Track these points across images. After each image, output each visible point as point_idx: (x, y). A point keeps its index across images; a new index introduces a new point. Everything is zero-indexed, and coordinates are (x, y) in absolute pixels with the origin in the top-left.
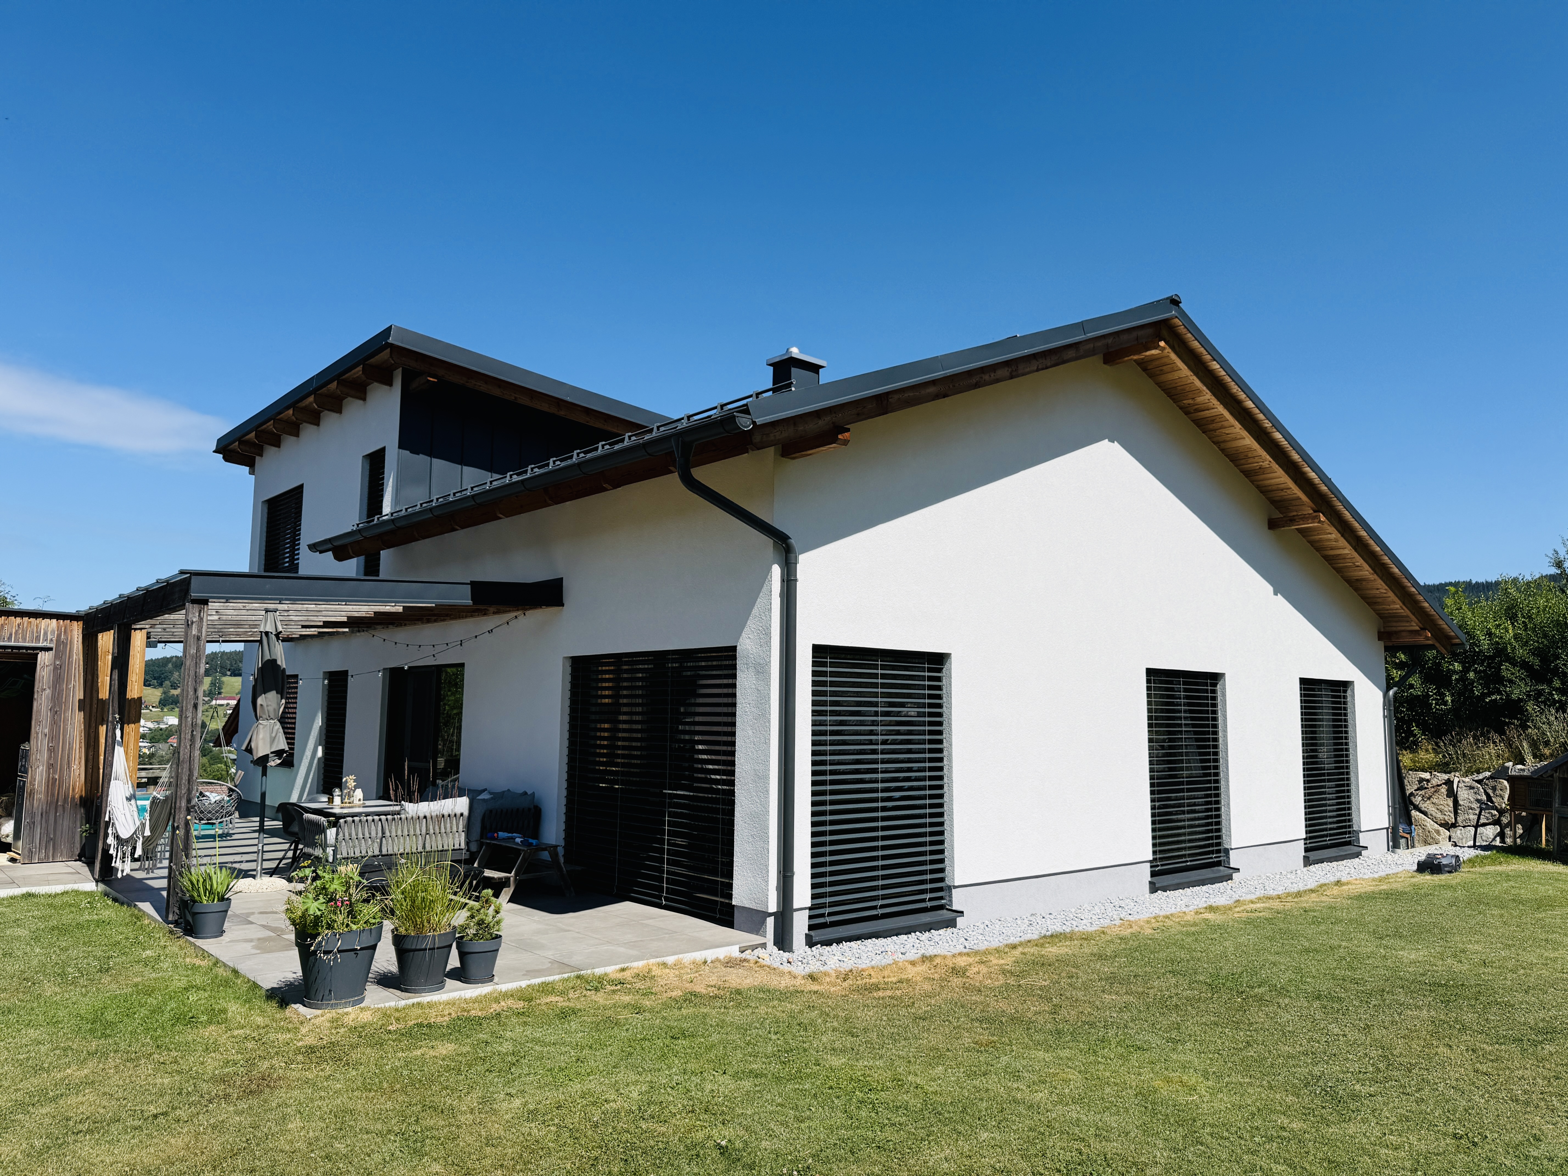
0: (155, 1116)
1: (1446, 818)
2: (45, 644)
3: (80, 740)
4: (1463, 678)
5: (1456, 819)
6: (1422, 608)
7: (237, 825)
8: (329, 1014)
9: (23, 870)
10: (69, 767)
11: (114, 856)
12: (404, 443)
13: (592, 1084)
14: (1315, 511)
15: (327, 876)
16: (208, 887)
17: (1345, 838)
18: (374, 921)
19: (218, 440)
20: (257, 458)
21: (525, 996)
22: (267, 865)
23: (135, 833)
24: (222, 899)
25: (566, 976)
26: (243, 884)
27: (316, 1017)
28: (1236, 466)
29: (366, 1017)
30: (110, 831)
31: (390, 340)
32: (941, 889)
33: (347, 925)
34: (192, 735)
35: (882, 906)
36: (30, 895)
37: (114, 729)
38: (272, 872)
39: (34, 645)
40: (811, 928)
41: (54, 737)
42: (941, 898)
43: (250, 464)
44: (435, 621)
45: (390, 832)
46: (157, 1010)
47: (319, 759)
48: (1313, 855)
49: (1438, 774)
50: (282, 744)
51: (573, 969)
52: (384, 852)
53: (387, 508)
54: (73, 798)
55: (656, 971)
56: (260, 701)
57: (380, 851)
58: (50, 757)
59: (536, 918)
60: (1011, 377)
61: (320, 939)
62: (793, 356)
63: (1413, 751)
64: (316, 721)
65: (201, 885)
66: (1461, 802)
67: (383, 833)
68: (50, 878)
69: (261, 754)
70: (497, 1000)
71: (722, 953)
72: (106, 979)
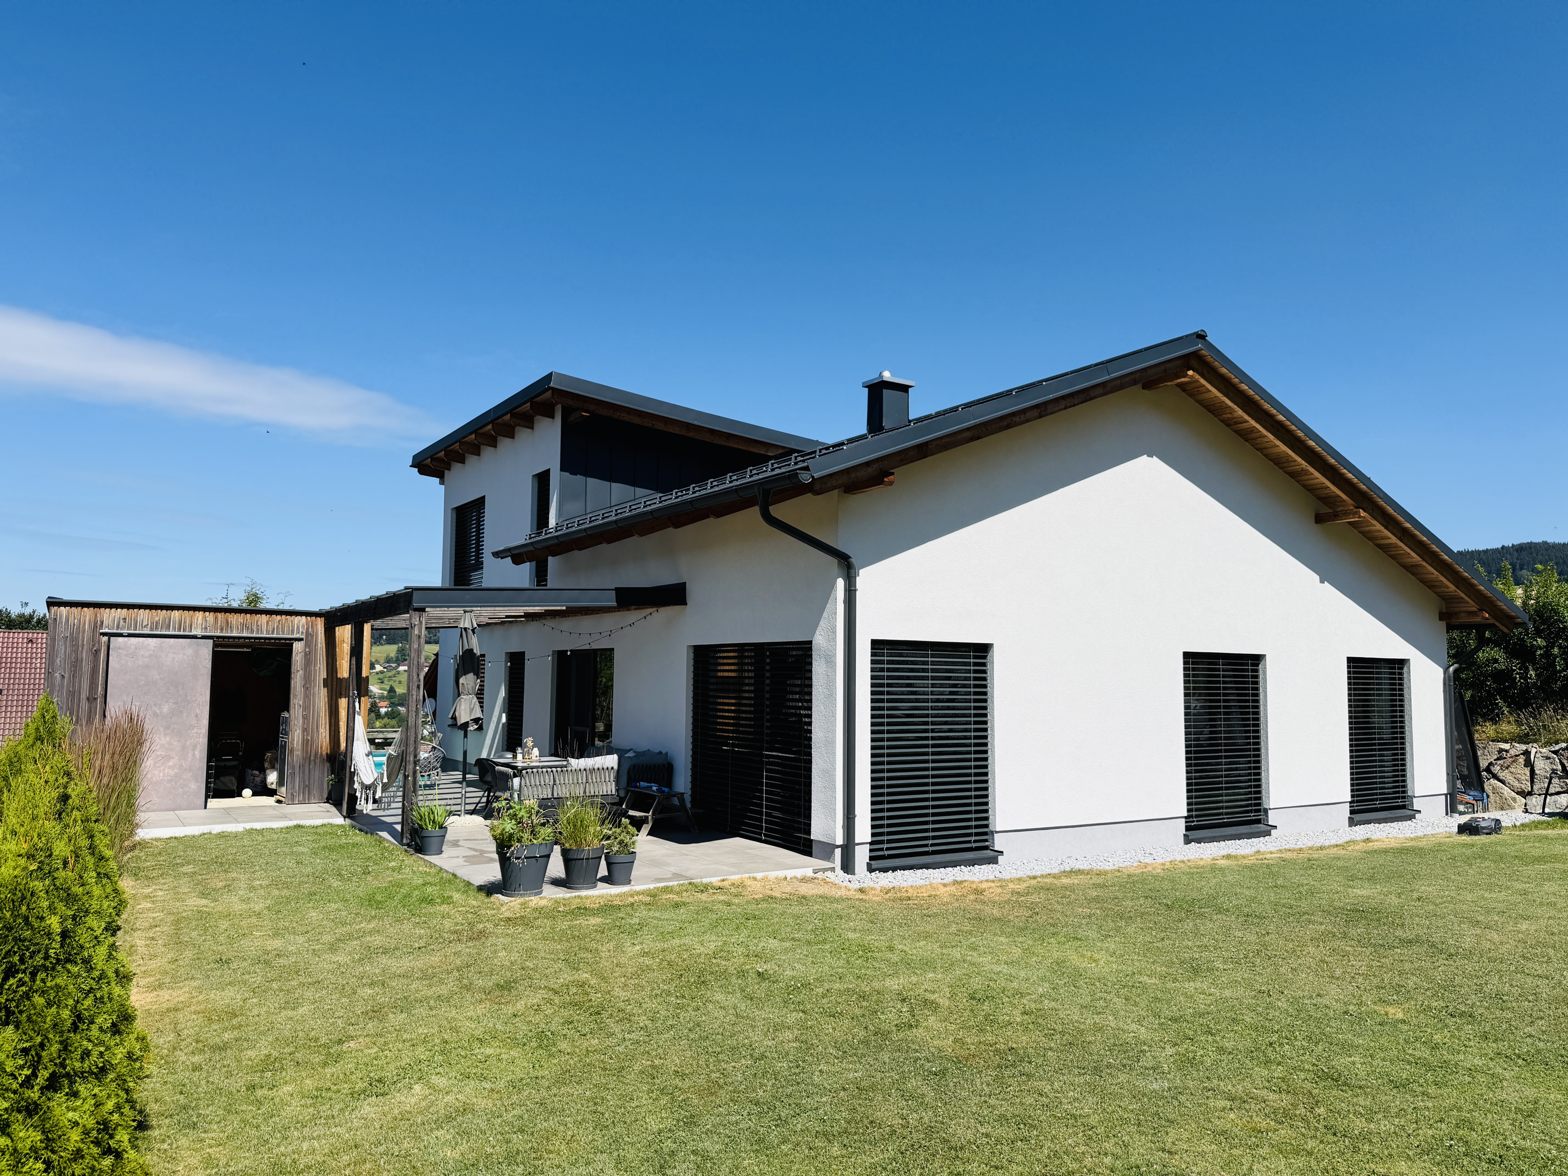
0: (419, 948)
1: (1523, 787)
2: (298, 636)
3: (325, 709)
4: (1547, 654)
5: (1532, 787)
6: (1479, 591)
7: (443, 778)
8: (520, 900)
9: (286, 809)
10: (318, 731)
11: (359, 797)
12: (565, 466)
13: (687, 940)
14: (1356, 508)
15: (517, 807)
16: (432, 819)
17: (1398, 802)
18: (548, 838)
19: (414, 456)
20: (446, 472)
21: (653, 894)
22: (469, 807)
23: (376, 780)
24: (441, 827)
25: (682, 882)
26: (452, 818)
27: (511, 901)
28: (1280, 468)
29: (543, 903)
30: (355, 779)
31: (552, 385)
32: (986, 834)
33: (531, 840)
34: (417, 708)
35: (932, 845)
36: (298, 827)
37: (354, 702)
38: (472, 812)
39: (290, 636)
40: (871, 858)
41: (306, 708)
42: (986, 841)
43: (441, 476)
44: (591, 614)
45: (559, 780)
46: (408, 896)
47: (503, 724)
48: (1357, 817)
49: (1517, 745)
50: (478, 714)
51: (686, 878)
52: (555, 795)
53: (552, 522)
54: (321, 754)
55: (748, 883)
56: (461, 681)
57: (553, 794)
58: (304, 723)
59: (667, 847)
60: (1040, 417)
61: (513, 849)
62: (884, 379)
63: (1495, 722)
64: (500, 693)
65: (427, 817)
66: (1537, 772)
67: (554, 781)
68: (310, 814)
69: (463, 721)
70: (632, 896)
71: (799, 873)
72: (369, 878)
